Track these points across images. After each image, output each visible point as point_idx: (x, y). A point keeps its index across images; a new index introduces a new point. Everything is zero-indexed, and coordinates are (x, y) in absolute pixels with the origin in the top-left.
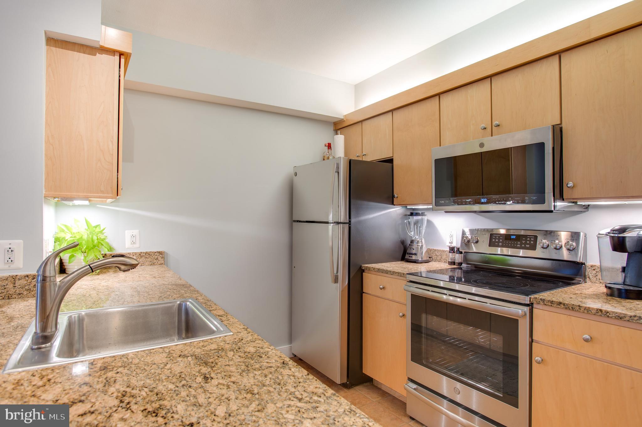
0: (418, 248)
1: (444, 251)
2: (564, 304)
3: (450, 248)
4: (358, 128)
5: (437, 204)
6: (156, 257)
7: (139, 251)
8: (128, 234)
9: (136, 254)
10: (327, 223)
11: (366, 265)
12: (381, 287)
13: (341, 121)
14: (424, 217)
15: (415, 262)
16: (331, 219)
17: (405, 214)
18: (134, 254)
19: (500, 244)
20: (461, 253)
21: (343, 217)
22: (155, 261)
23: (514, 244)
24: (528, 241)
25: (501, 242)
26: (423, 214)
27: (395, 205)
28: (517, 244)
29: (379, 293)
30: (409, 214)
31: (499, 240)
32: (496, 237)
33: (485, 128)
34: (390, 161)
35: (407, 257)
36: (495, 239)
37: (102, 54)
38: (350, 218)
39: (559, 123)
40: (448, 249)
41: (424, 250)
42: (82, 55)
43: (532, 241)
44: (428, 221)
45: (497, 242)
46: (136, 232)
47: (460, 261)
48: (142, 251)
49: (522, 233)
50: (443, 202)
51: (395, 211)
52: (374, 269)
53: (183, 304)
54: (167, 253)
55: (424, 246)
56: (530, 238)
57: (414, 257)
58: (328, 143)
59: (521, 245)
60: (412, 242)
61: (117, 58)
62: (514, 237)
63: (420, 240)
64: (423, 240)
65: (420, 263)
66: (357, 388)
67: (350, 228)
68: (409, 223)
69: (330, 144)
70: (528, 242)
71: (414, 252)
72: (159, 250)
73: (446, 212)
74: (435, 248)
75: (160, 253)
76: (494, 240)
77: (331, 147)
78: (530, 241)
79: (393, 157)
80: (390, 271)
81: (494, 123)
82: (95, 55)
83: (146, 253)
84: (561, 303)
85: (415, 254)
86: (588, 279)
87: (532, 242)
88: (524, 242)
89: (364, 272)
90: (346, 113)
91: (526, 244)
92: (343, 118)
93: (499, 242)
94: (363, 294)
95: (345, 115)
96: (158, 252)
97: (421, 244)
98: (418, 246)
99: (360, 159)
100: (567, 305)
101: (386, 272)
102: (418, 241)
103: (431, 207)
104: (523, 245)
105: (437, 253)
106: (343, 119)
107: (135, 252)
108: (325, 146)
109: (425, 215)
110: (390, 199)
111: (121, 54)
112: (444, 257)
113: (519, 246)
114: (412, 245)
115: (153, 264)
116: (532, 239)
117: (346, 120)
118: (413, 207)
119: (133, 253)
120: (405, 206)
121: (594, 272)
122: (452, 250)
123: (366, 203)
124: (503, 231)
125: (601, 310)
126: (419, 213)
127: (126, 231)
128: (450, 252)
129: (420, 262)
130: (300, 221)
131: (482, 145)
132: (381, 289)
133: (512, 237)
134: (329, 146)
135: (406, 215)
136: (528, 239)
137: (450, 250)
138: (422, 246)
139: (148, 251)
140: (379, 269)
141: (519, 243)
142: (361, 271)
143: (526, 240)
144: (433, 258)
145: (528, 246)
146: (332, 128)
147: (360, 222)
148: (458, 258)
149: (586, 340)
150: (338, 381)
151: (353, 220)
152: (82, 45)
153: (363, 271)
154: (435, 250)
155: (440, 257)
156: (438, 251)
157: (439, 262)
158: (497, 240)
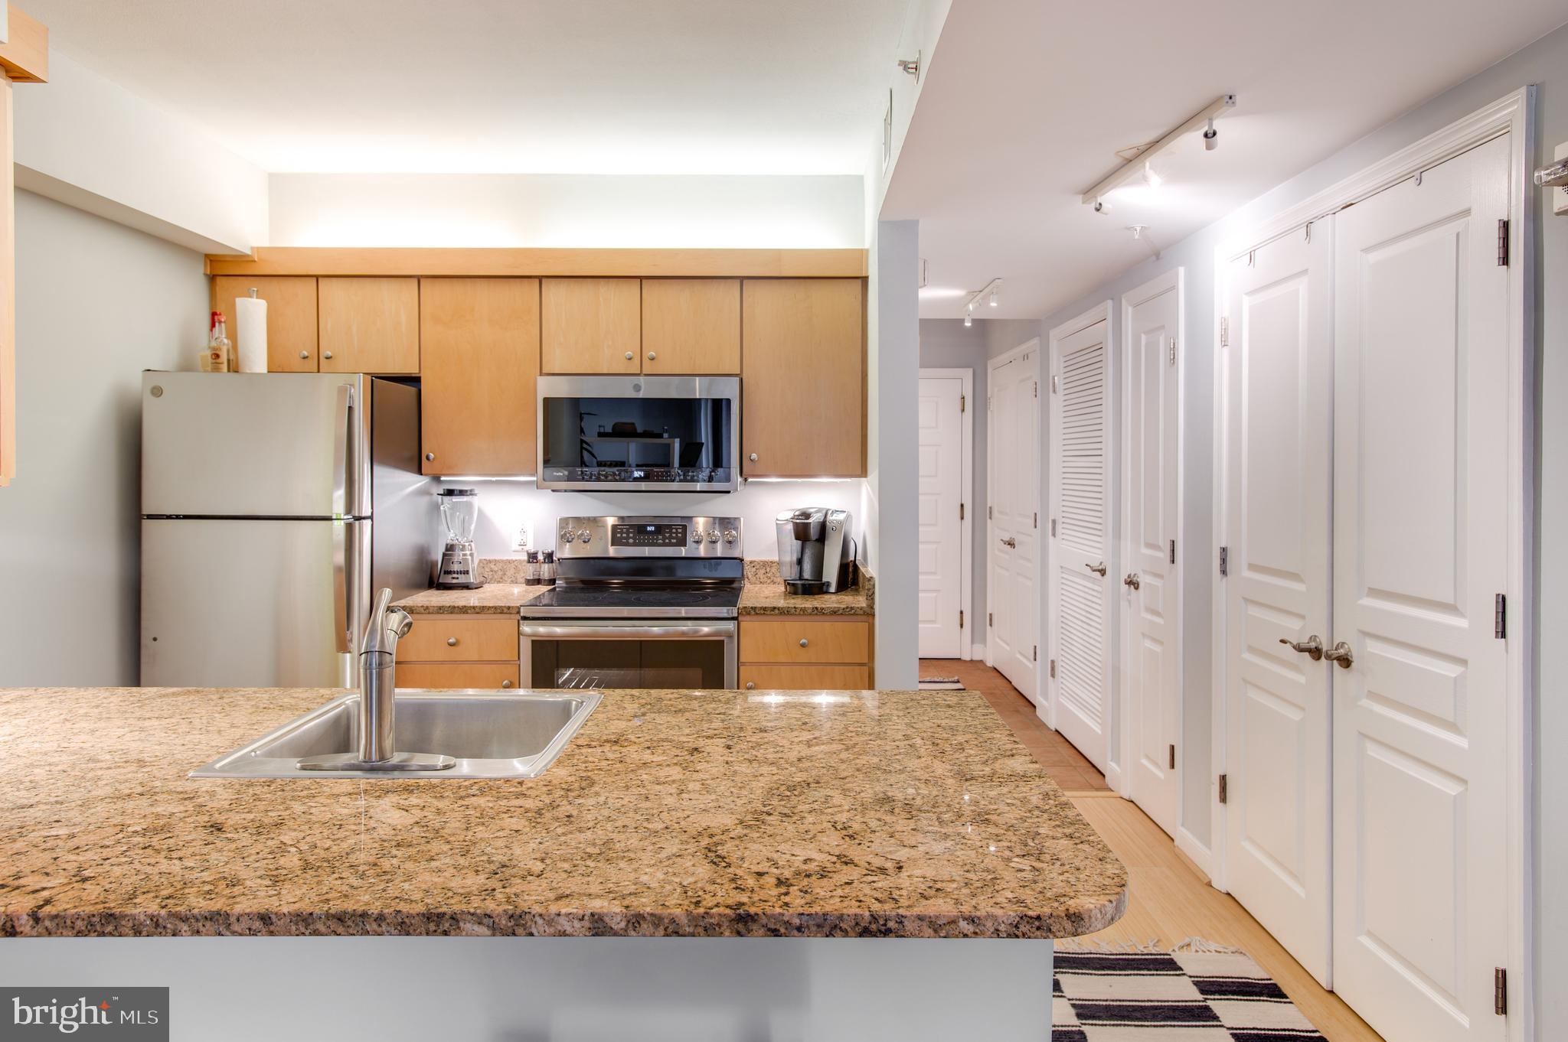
0: (466, 560)
1: (516, 562)
3: (528, 553)
19: (631, 541)
20: (553, 560)
23: (653, 539)
24: (674, 533)
25: (631, 538)
26: (470, 494)
28: (657, 539)
31: (628, 534)
32: (622, 529)
36: (621, 533)
41: (477, 563)
43: (680, 533)
45: (625, 538)
47: (552, 576)
49: (666, 522)
55: (476, 555)
56: (677, 529)
57: (462, 579)
59: (664, 540)
62: (653, 528)
63: (467, 544)
64: (472, 543)
65: (472, 589)
70: (674, 535)
74: (496, 558)
76: (619, 535)
78: (677, 533)
86: (746, 579)
87: (680, 535)
88: (667, 535)
91: (671, 538)
93: (628, 538)
97: (470, 551)
98: (464, 555)
102: (463, 545)
104: (667, 541)
105: (493, 567)
109: (476, 496)
112: (517, 573)
113: (660, 541)
116: (680, 531)
121: (754, 569)
122: (533, 557)
125: (817, 608)
126: (464, 490)
129: (470, 587)
133: (649, 529)
136: (674, 531)
137: (529, 558)
138: (471, 554)
141: (660, 537)
143: (671, 533)
144: (492, 577)
145: (675, 541)
148: (547, 570)
154: (490, 562)
155: (500, 573)
156: (496, 562)
157: (499, 582)
158: (624, 535)
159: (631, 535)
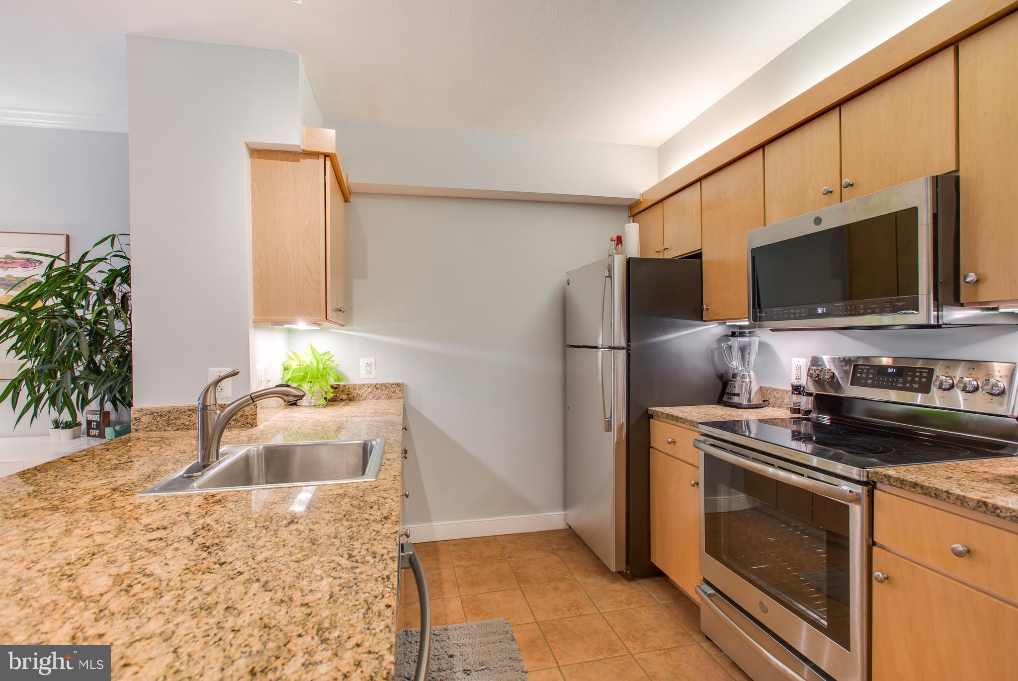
0: (743, 386)
1: (786, 391)
2: (922, 487)
3: (793, 386)
4: (657, 210)
5: (755, 318)
6: (394, 389)
7: (374, 382)
8: (363, 362)
9: (371, 385)
10: (596, 347)
11: (654, 409)
12: (670, 440)
13: (637, 202)
14: (753, 338)
15: (738, 406)
16: (600, 344)
17: (725, 334)
18: (369, 385)
19: (870, 382)
20: (810, 394)
21: (620, 339)
22: (392, 394)
23: (892, 382)
24: (917, 377)
25: (870, 379)
27: (705, 321)
28: (897, 382)
29: (668, 449)
30: (730, 333)
31: (868, 373)
32: (862, 369)
33: (831, 192)
34: (698, 256)
35: (725, 399)
36: (861, 373)
37: (306, 159)
38: (628, 340)
39: (953, 168)
40: (790, 389)
41: (755, 389)
42: (285, 163)
43: (924, 377)
44: (762, 345)
45: (864, 379)
46: (371, 360)
47: (810, 407)
48: (378, 383)
50: (763, 315)
51: (710, 331)
52: (662, 414)
53: (368, 444)
54: (407, 386)
55: (754, 383)
56: (921, 373)
57: (736, 400)
58: (618, 237)
59: (904, 383)
60: (734, 376)
61: (322, 160)
62: (894, 370)
63: (747, 374)
64: (752, 373)
66: (643, 581)
67: (628, 355)
68: (730, 348)
69: (621, 237)
70: (917, 379)
71: (736, 391)
72: (396, 382)
73: (773, 330)
74: (773, 387)
75: (398, 385)
76: (859, 375)
77: (621, 242)
78: (921, 377)
79: (701, 249)
80: (681, 418)
81: (843, 182)
82: (299, 161)
83: (382, 385)
85: (738, 395)
87: (924, 380)
88: (909, 379)
89: (652, 418)
90: (642, 190)
91: (913, 382)
93: (867, 378)
94: (651, 449)
95: (642, 194)
96: (395, 384)
97: (747, 380)
98: (743, 382)
99: (660, 256)
100: (927, 488)
101: (677, 419)
102: (743, 375)
103: (749, 322)
104: (908, 385)
105: (776, 394)
106: (639, 200)
108: (612, 240)
110: (698, 314)
111: (326, 156)
112: (787, 400)
113: (900, 385)
114: (734, 381)
115: (390, 398)
116: (925, 375)
117: (644, 200)
118: (738, 324)
120: (722, 321)
122: (796, 390)
123: (669, 320)
124: (886, 361)
126: (745, 332)
127: (361, 359)
128: (793, 394)
129: (744, 407)
130: (575, 346)
131: (818, 221)
132: (670, 443)
133: (890, 370)
134: (619, 240)
135: (727, 336)
136: (918, 374)
137: (793, 389)
138: (750, 382)
139: (385, 382)
140: (667, 415)
141: (901, 380)
142: (649, 417)
143: (914, 376)
144: (771, 401)
145: (917, 386)
146: (627, 214)
147: (654, 345)
148: (806, 403)
149: (958, 554)
150: (613, 568)
151: (633, 344)
152: (285, 152)
153: (651, 416)
154: (774, 390)
155: (778, 400)
158: (864, 376)
159: (871, 376)
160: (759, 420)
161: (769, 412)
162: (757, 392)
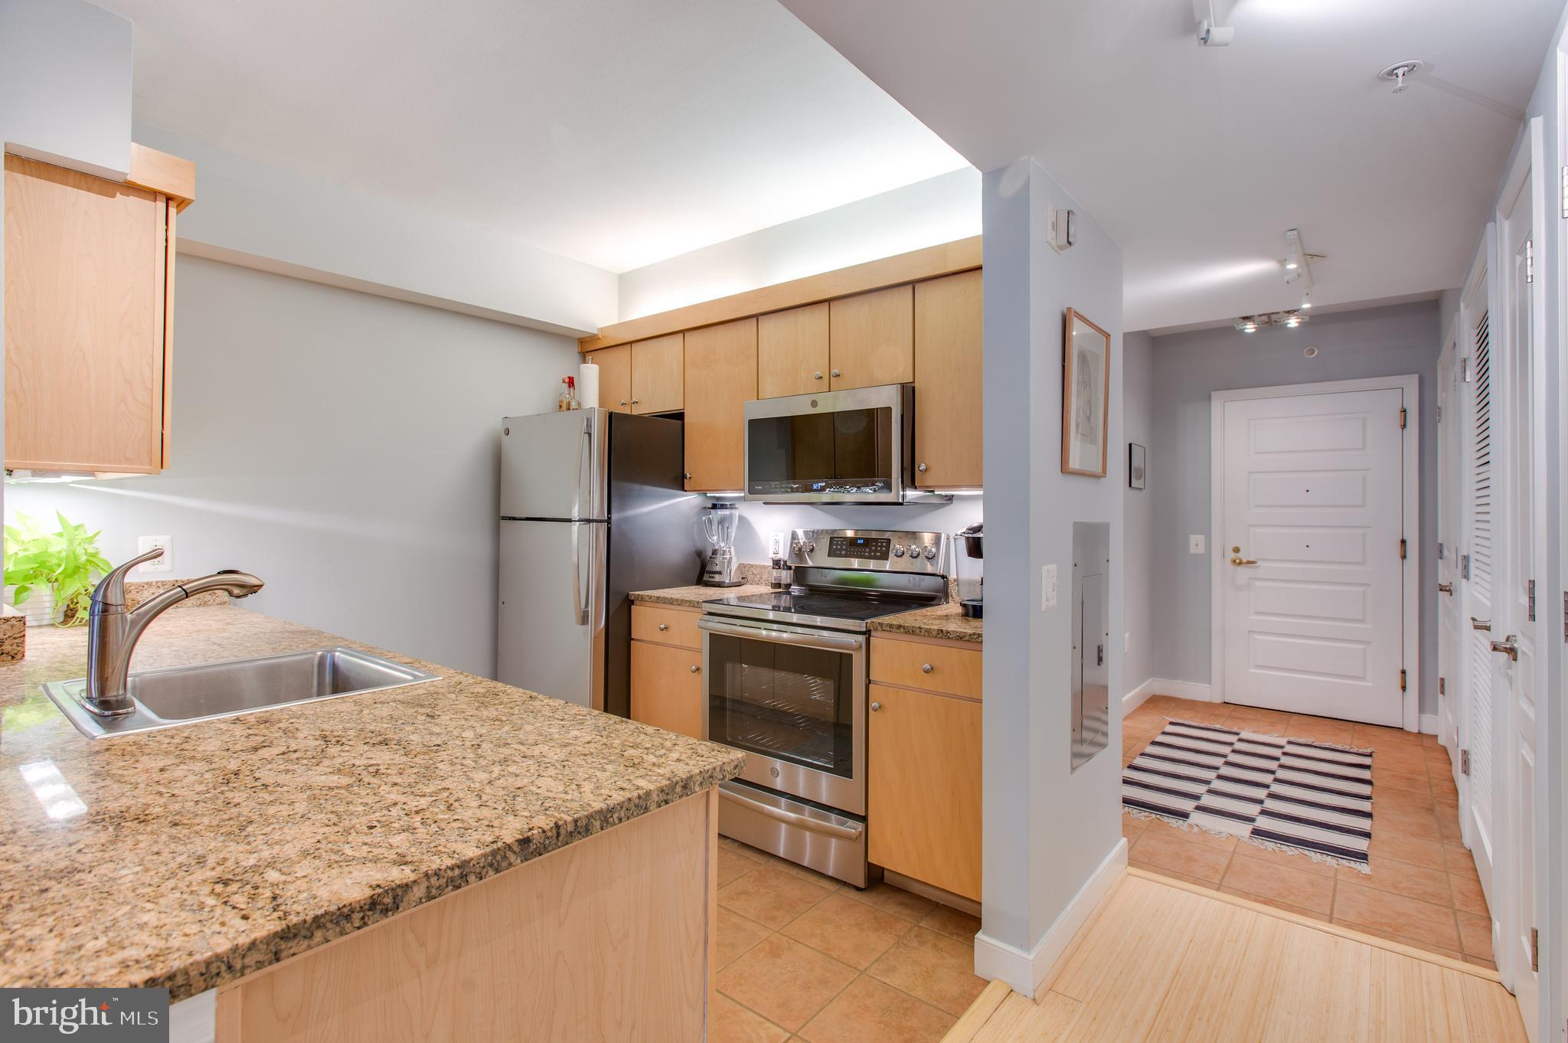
0: (724, 562)
1: (765, 567)
2: (904, 628)
3: (773, 561)
4: (622, 354)
5: (752, 491)
10: (569, 521)
11: (637, 593)
12: (662, 626)
13: (593, 338)
14: (733, 511)
15: (719, 585)
16: (575, 514)
17: (703, 506)
18: (160, 584)
19: (843, 552)
20: (790, 568)
21: (597, 510)
23: (861, 552)
24: (879, 546)
25: (844, 550)
26: (732, 507)
27: (686, 491)
28: (865, 552)
29: (659, 637)
30: (710, 506)
31: (842, 545)
32: (838, 541)
33: (821, 378)
34: (679, 416)
35: (706, 578)
36: (837, 545)
37: (128, 196)
38: (609, 512)
39: (910, 380)
40: (771, 563)
41: (734, 566)
43: (884, 547)
44: (741, 518)
45: (839, 550)
47: (788, 581)
49: (874, 535)
50: (760, 488)
51: (687, 502)
52: (651, 598)
55: (734, 559)
56: (882, 543)
57: (717, 578)
58: (569, 378)
59: (870, 553)
60: (715, 552)
61: (161, 205)
62: (862, 541)
63: (728, 549)
64: (732, 549)
65: (728, 587)
67: (609, 529)
68: (710, 521)
69: (573, 378)
70: (879, 548)
71: (717, 569)
73: (766, 503)
74: (751, 563)
76: (835, 547)
77: (573, 384)
78: (881, 547)
79: (683, 409)
80: (677, 600)
81: (833, 372)
82: (113, 196)
84: (900, 626)
85: (720, 573)
86: (950, 598)
87: (884, 549)
88: (873, 548)
89: (633, 604)
90: (601, 324)
91: (876, 551)
92: (596, 332)
93: (842, 549)
94: (631, 641)
95: (602, 329)
97: (728, 557)
98: (724, 558)
99: (626, 411)
100: (907, 627)
101: (671, 601)
102: (724, 552)
103: (743, 495)
104: (873, 554)
105: (753, 571)
106: (595, 335)
107: (163, 580)
108: (564, 382)
109: (735, 508)
110: (679, 481)
112: (765, 576)
113: (867, 554)
114: (714, 558)
116: (884, 544)
117: (603, 337)
118: (717, 495)
119: (157, 582)
120: (703, 492)
121: (955, 587)
122: (777, 564)
123: (637, 487)
124: (849, 534)
125: (942, 631)
126: (726, 505)
127: (141, 539)
128: (773, 568)
129: (726, 585)
131: (814, 404)
132: (662, 630)
133: (859, 542)
134: (571, 382)
135: (705, 508)
136: (879, 544)
137: (773, 564)
138: (731, 558)
140: (659, 598)
141: (868, 550)
142: (628, 603)
143: (877, 546)
144: (749, 578)
145: (880, 554)
146: (575, 349)
147: (626, 520)
148: (786, 576)
149: (927, 672)
151: (615, 516)
153: (632, 602)
154: (752, 566)
155: (758, 576)
156: (756, 566)
157: (758, 584)
158: (839, 547)
159: (844, 547)
160: (738, 598)
161: (748, 589)
162: (736, 570)
